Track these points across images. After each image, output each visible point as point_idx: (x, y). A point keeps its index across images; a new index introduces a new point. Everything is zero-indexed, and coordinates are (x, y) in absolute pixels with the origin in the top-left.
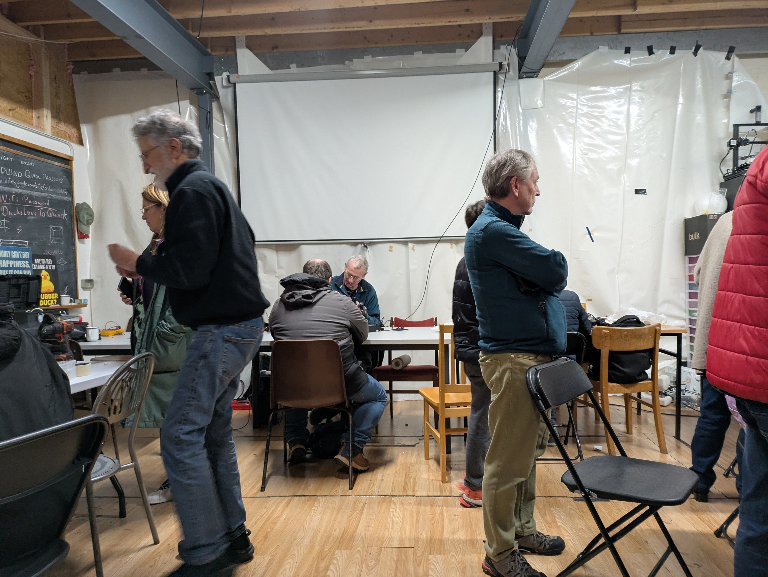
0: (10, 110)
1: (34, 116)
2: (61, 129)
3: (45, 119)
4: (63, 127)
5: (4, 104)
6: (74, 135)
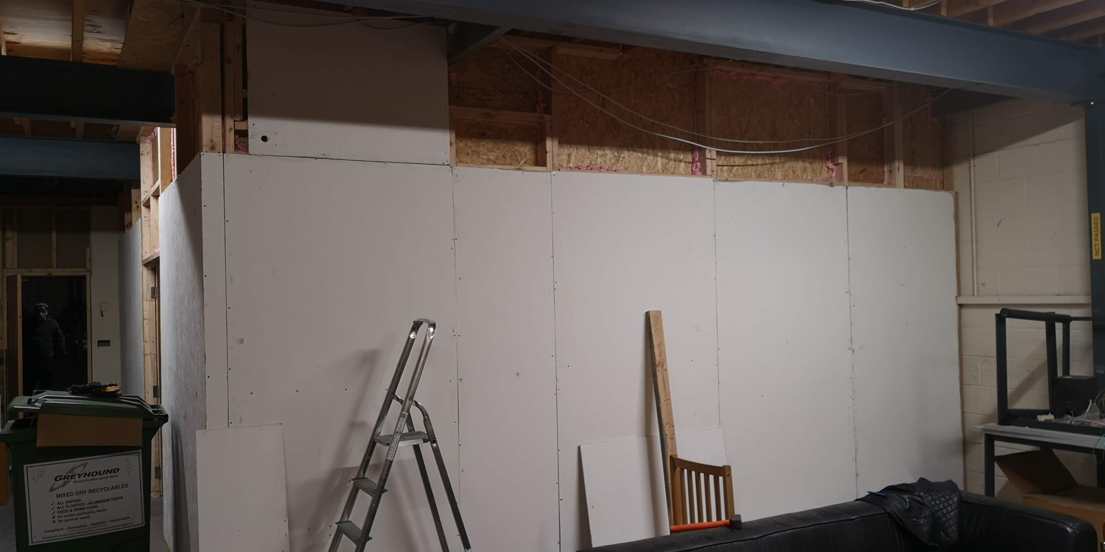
0: (860, 173)
1: (886, 170)
2: (918, 175)
3: (896, 172)
4: (919, 173)
5: (857, 168)
6: (934, 178)
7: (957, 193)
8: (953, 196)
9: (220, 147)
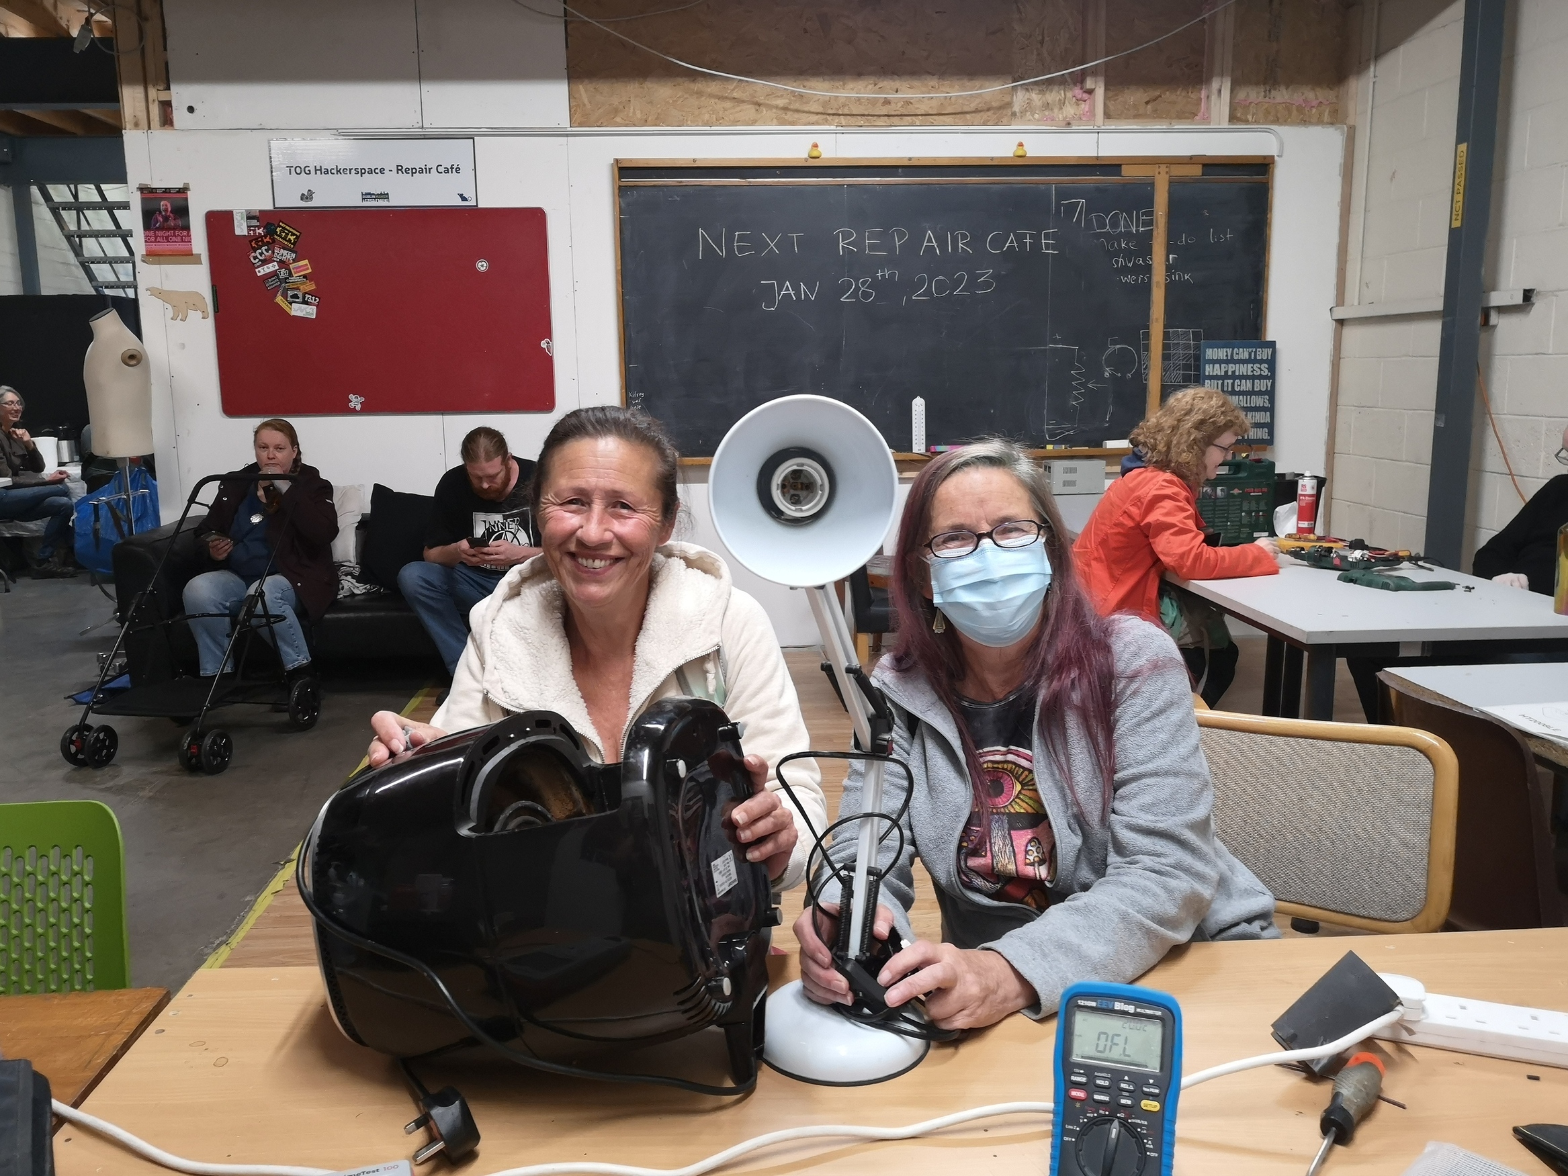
1: (1203, 96)
4: (1282, 95)
5: (1134, 96)
6: (1315, 103)
7: (1352, 130)
8: (1343, 134)
9: (144, 122)
